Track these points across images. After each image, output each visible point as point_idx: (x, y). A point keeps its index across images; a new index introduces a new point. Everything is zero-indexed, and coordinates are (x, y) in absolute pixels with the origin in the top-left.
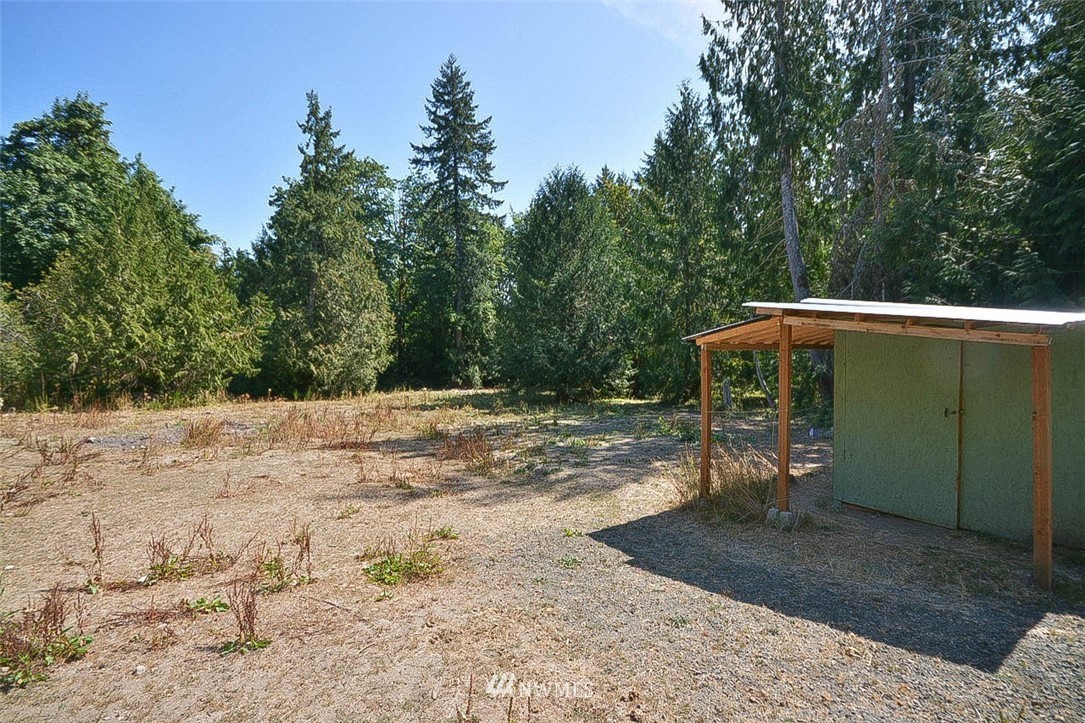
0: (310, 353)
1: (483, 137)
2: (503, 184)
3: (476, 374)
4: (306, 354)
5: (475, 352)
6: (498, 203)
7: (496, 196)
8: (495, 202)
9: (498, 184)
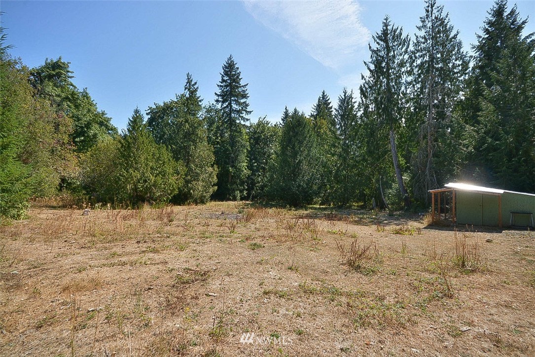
0: (189, 185)
1: (244, 91)
2: (251, 112)
3: (238, 194)
4: (188, 186)
5: (237, 185)
6: (247, 120)
7: (247, 117)
8: (246, 119)
9: (249, 112)
